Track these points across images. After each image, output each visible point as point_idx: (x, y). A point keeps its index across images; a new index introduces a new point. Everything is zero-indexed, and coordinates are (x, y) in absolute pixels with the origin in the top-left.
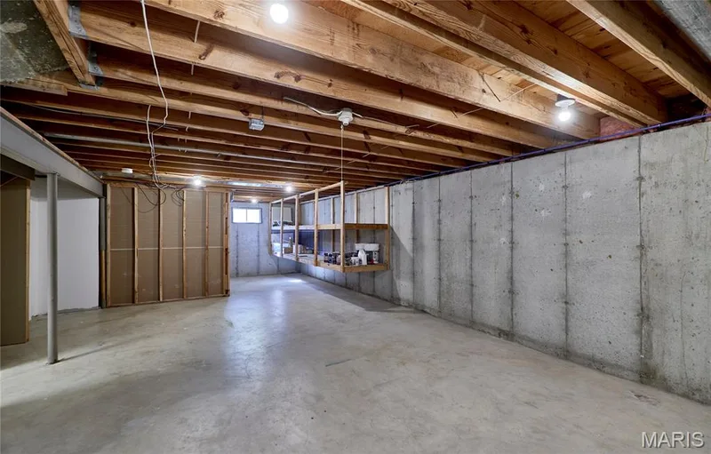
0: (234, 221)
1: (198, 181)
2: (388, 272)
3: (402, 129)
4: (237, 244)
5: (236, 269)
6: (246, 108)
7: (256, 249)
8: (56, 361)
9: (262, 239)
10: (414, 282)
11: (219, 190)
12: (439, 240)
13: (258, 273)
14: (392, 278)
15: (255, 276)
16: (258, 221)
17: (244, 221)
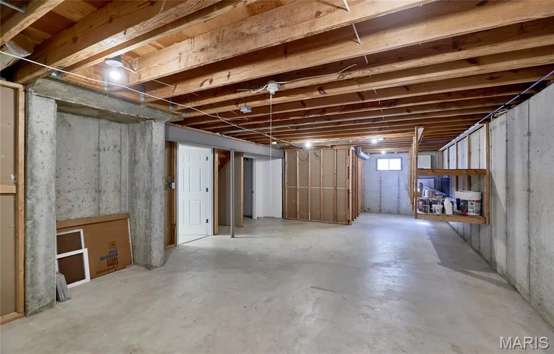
0: (379, 169)
1: (308, 143)
2: (489, 227)
3: (334, 77)
4: (380, 186)
5: (380, 206)
6: (237, 101)
7: (397, 192)
8: (233, 237)
9: (402, 184)
10: (507, 245)
11: (343, 147)
12: (529, 190)
13: (399, 212)
14: (491, 236)
15: (394, 214)
16: (399, 168)
17: (388, 169)
